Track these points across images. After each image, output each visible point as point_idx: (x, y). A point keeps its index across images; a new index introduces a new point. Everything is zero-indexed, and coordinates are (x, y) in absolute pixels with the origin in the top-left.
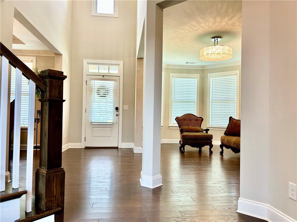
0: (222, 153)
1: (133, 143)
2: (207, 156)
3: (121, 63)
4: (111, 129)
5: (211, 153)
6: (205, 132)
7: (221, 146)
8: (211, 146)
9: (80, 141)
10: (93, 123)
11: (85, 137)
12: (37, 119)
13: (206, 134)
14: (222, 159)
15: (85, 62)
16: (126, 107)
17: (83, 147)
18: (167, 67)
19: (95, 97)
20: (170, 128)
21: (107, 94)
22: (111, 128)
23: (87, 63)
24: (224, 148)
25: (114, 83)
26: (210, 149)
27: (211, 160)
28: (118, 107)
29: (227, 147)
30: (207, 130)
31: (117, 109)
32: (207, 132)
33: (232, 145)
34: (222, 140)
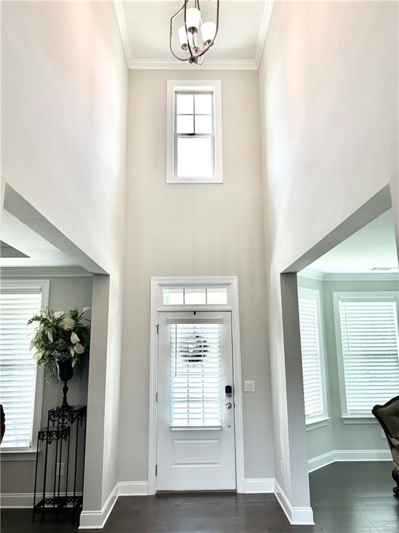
1: (274, 479)
3: (235, 281)
4: (218, 443)
9: (145, 477)
10: (173, 429)
11: (156, 466)
12: (48, 432)
15: (154, 283)
16: (251, 384)
17: (153, 493)
18: (325, 280)
19: (179, 363)
20: (345, 422)
21: (205, 353)
22: (216, 441)
23: (159, 284)
25: (219, 328)
28: (231, 385)
31: (229, 390)
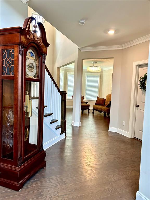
0: (93, 113)
2: (87, 114)
5: (89, 112)
6: (86, 103)
7: (93, 110)
8: (89, 110)
13: (86, 104)
14: (93, 115)
24: (94, 110)
26: (88, 111)
27: (88, 116)
29: (96, 110)
30: (87, 102)
32: (87, 103)
33: (99, 109)
34: (94, 107)
